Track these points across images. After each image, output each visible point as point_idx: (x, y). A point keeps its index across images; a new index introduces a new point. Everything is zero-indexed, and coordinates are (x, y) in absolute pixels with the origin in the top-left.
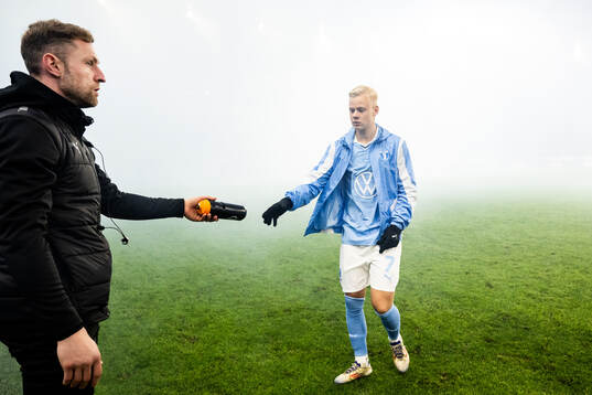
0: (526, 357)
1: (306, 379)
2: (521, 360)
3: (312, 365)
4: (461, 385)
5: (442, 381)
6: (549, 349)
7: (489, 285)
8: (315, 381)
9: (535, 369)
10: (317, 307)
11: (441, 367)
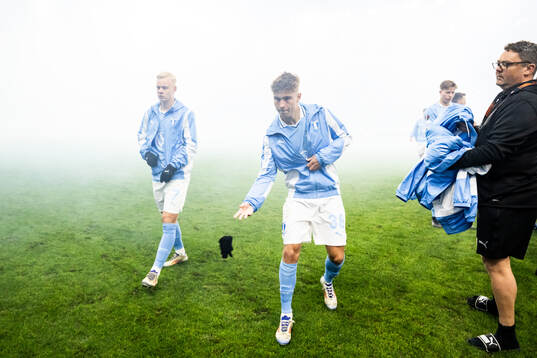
0: (225, 284)
1: (21, 337)
2: (221, 287)
3: (28, 321)
4: (174, 316)
5: (157, 315)
6: (241, 275)
7: (196, 228)
8: (32, 337)
9: (231, 292)
10: (35, 263)
11: (157, 303)
